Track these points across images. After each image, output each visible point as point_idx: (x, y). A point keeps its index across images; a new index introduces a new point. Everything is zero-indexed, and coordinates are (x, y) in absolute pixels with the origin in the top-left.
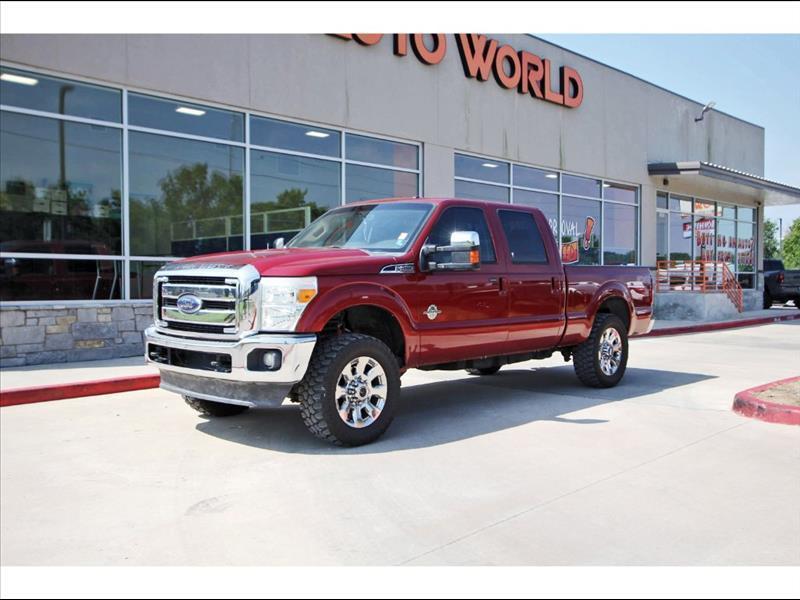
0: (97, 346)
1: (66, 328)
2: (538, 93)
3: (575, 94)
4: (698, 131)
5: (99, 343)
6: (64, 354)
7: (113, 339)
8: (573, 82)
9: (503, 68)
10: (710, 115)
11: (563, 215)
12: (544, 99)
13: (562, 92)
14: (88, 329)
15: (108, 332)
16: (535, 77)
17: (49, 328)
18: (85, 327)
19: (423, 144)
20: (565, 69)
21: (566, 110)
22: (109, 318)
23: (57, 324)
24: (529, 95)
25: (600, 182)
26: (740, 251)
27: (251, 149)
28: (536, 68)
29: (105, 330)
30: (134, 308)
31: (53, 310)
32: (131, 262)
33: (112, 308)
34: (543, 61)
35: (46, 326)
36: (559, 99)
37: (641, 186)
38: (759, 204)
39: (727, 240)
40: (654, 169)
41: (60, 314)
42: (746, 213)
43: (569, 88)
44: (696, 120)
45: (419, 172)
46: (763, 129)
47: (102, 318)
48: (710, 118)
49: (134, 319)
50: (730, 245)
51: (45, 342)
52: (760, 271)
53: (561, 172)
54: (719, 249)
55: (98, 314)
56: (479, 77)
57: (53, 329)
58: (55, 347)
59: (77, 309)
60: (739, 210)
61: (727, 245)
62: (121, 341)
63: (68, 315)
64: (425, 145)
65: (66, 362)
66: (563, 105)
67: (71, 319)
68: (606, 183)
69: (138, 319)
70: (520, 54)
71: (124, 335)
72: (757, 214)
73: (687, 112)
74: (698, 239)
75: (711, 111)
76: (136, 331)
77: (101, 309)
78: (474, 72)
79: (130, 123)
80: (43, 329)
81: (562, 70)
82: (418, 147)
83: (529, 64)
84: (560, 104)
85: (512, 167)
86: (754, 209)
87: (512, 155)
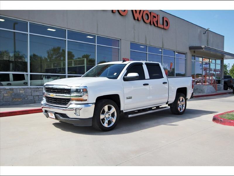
0: (19, 100)
1: (10, 94)
2: (156, 25)
3: (167, 25)
4: (204, 37)
5: (20, 99)
6: (9, 102)
7: (24, 98)
8: (167, 21)
9: (145, 17)
10: (208, 32)
11: (163, 61)
12: (158, 27)
13: (163, 25)
14: (16, 95)
15: (23, 96)
16: (155, 20)
17: (4, 94)
18: (16, 94)
19: (121, 39)
20: (164, 18)
21: (164, 30)
22: (23, 92)
23: (7, 93)
24: (153, 25)
25: (174, 52)
26: (217, 73)
27: (68, 41)
28: (155, 17)
29: (22, 95)
30: (31, 89)
31: (6, 89)
32: (30, 74)
33: (24, 89)
34: (157, 15)
35: (3, 94)
36: (162, 27)
37: (187, 53)
38: (222, 59)
39: (213, 69)
40: (191, 48)
41: (8, 90)
42: (219, 62)
43: (165, 23)
44: (204, 34)
45: (120, 48)
46: (224, 36)
47: (21, 92)
48: (208, 33)
49: (31, 92)
50: (214, 71)
51: (3, 99)
52: (223, 79)
53: (163, 49)
54: (210, 72)
55: (20, 90)
56: (138, 20)
57: (6, 95)
58: (6, 100)
59: (13, 89)
60: (217, 61)
61: (213, 71)
62: (27, 99)
63: (10, 90)
65: (10, 105)
66: (164, 29)
67: (11, 92)
68: (176, 52)
69: (32, 92)
70: (150, 13)
71: (28, 97)
72: (222, 62)
73: (201, 31)
74: (204, 69)
75: (208, 31)
76: (32, 96)
77: (21, 89)
78: (136, 18)
79: (30, 32)
80: (2, 95)
81: (163, 18)
82: (119, 40)
83: (153, 16)
84: (163, 28)
85: (148, 47)
86: (221, 61)
87: (148, 43)
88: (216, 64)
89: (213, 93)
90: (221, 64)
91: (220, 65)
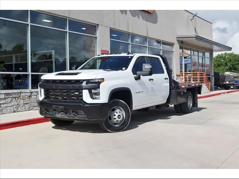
21: (149, 14)
26: (206, 68)
27: (30, 25)
37: (174, 43)
38: (212, 51)
42: (207, 54)
44: (191, 20)
45: (96, 36)
46: (212, 23)
48: (196, 19)
52: (213, 76)
53: (147, 38)
60: (206, 53)
64: (99, 25)
72: (211, 55)
73: (188, 16)
74: (193, 64)
75: (196, 16)
82: (96, 26)
84: (147, 12)
85: (130, 35)
86: (210, 53)
87: (130, 31)
88: (198, 57)
89: (207, 93)
90: (210, 57)
91: (209, 59)
